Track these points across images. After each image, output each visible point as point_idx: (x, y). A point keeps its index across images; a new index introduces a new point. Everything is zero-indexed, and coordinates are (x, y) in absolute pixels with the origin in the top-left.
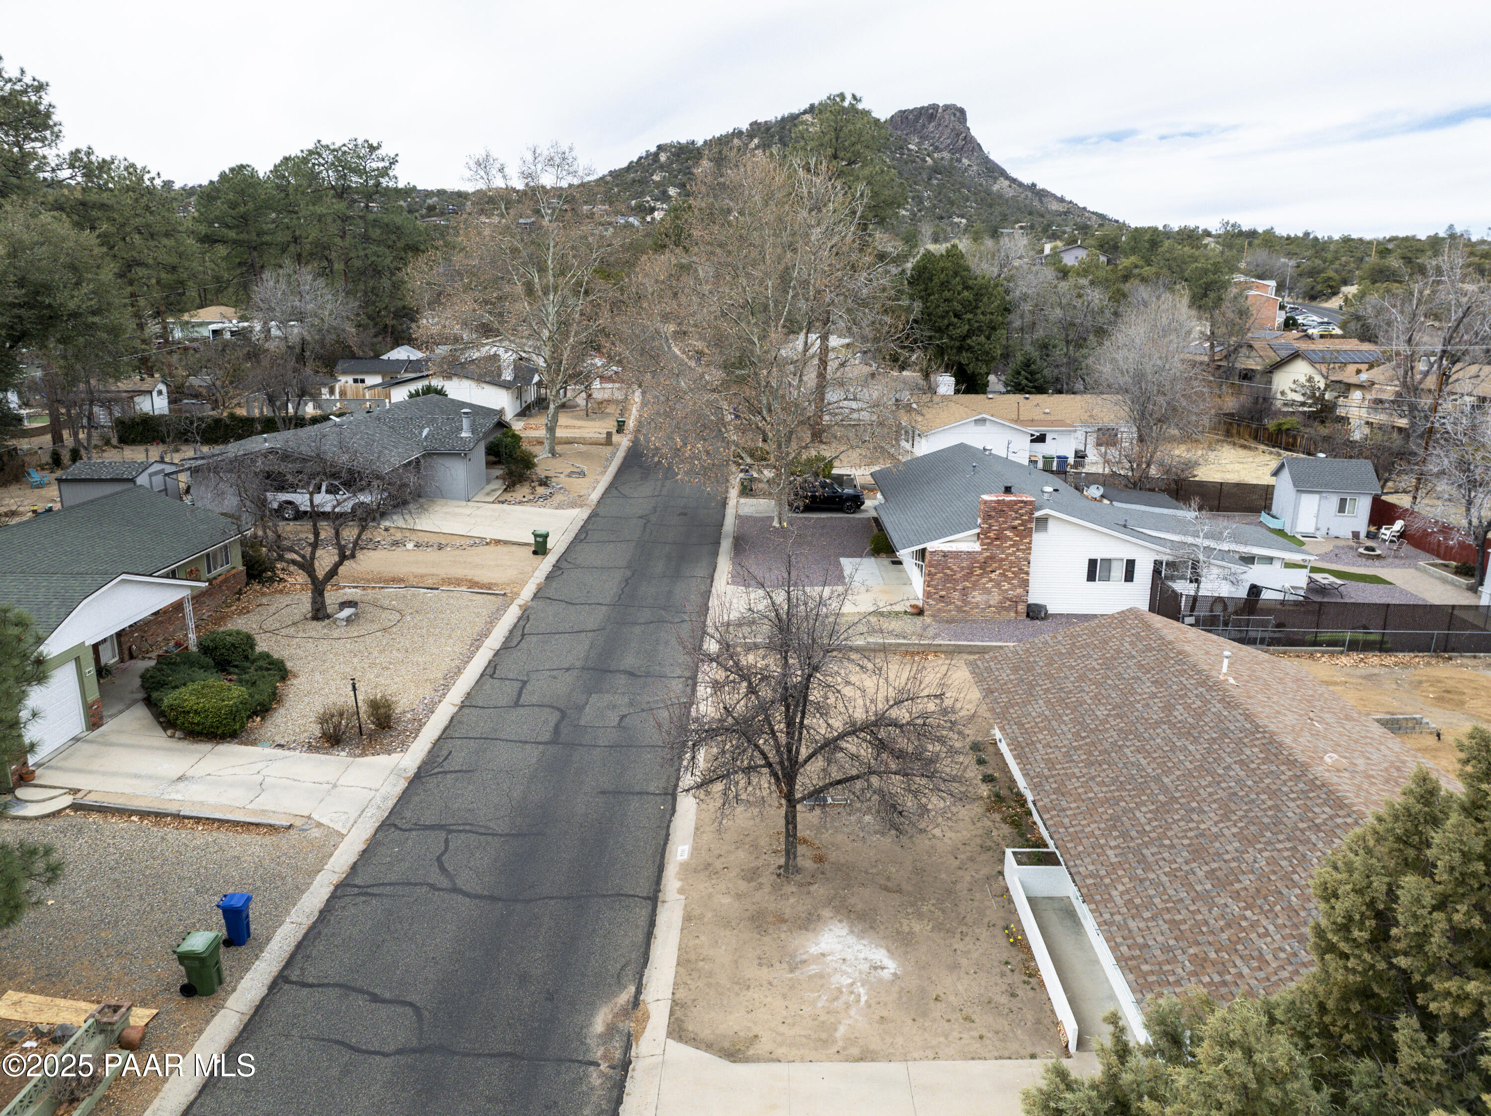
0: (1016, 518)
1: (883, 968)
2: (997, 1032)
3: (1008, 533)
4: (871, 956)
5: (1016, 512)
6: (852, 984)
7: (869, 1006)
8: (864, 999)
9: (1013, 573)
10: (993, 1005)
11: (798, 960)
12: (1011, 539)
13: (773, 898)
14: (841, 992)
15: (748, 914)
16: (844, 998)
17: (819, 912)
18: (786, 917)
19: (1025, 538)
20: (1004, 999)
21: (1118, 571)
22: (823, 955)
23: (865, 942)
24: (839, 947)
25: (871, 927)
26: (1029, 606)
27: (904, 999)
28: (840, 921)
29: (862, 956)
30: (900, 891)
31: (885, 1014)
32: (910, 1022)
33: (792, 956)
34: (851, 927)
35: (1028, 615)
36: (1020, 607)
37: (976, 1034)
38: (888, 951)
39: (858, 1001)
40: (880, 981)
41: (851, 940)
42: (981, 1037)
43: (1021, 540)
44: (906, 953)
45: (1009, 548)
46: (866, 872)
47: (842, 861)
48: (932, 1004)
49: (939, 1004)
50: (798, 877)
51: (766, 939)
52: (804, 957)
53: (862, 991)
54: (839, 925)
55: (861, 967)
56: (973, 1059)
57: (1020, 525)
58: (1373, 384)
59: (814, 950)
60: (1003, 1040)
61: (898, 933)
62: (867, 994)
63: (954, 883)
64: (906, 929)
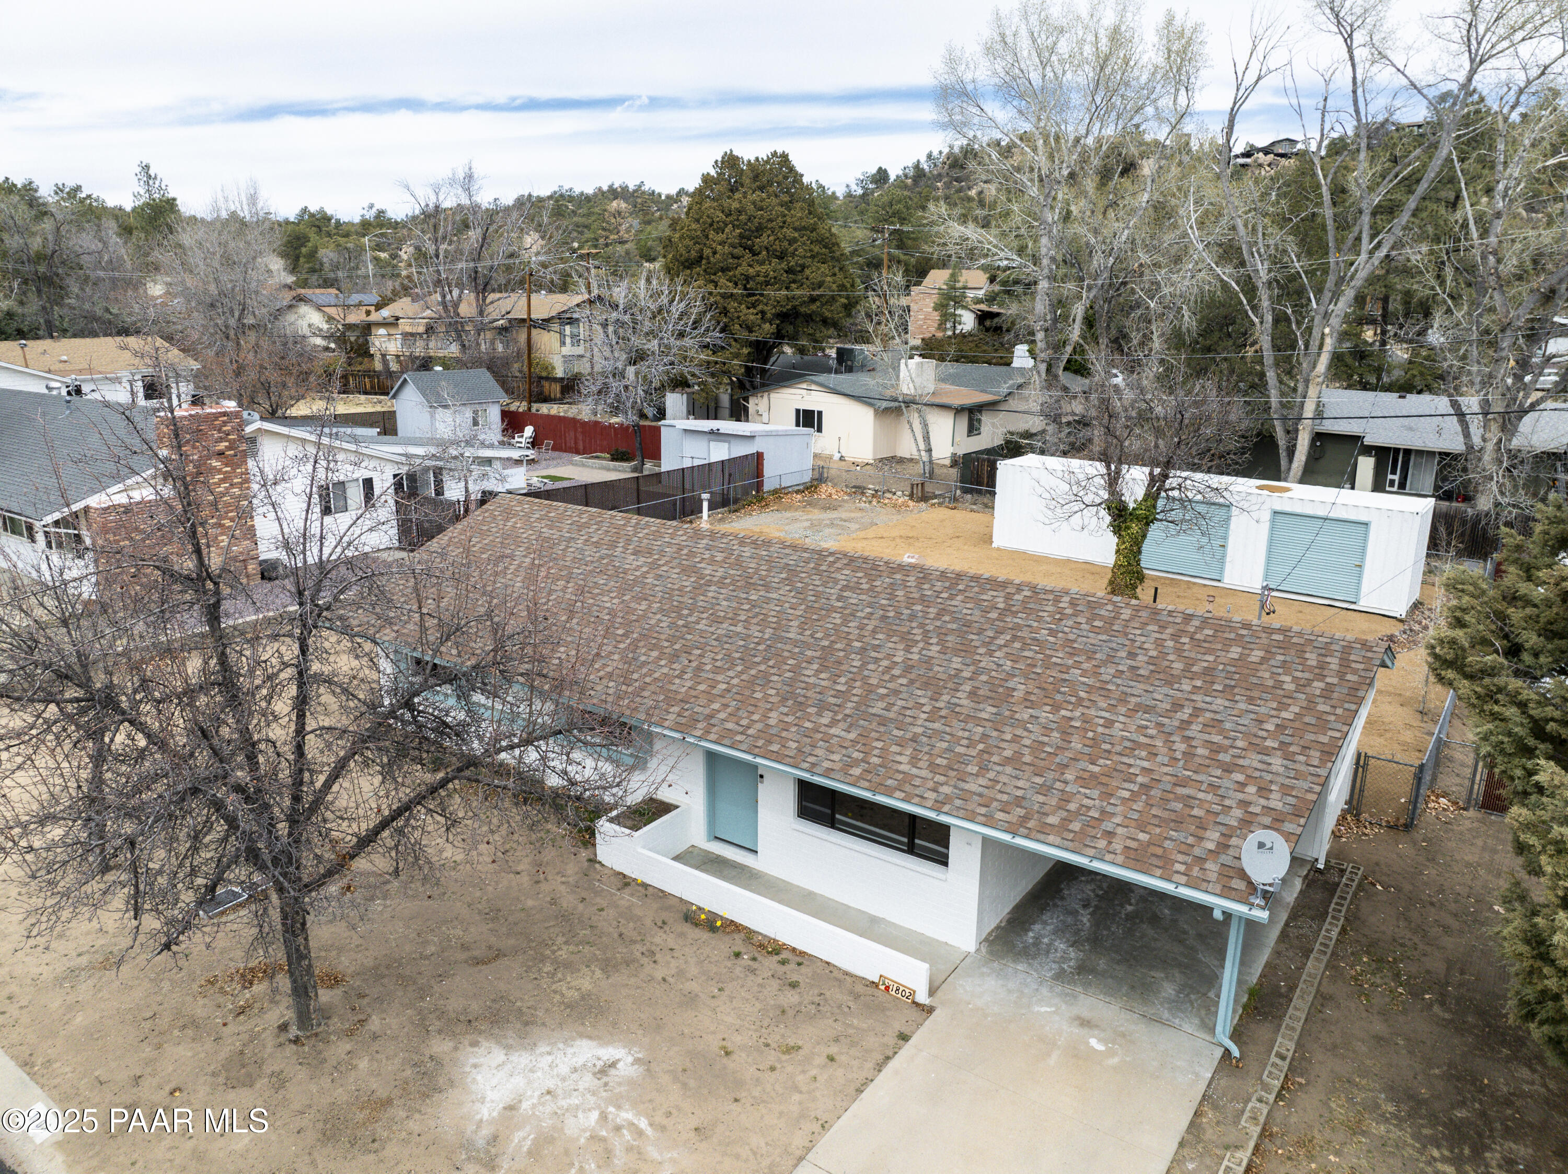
0: (221, 440)
1: (613, 1065)
2: (837, 1040)
3: (215, 463)
4: (579, 1061)
5: (220, 431)
6: (604, 1117)
7: (663, 1128)
8: (643, 1124)
9: (232, 520)
10: (791, 1013)
11: (481, 1143)
12: (219, 471)
13: (326, 1081)
14: (603, 1140)
15: (311, 1136)
16: (617, 1145)
17: (427, 1053)
18: (382, 1093)
19: (239, 466)
20: (791, 998)
21: (355, 495)
22: (510, 1108)
23: (543, 1048)
24: (518, 1081)
25: (526, 1024)
26: (262, 563)
27: (692, 1083)
28: (474, 1044)
29: (564, 1069)
30: (499, 954)
31: (694, 1122)
32: (734, 1106)
33: (467, 1145)
34: (498, 1043)
35: (263, 578)
36: (250, 567)
37: (821, 1060)
38: (590, 1038)
39: (640, 1133)
40: (631, 1083)
41: (522, 1059)
42: (831, 1059)
43: (234, 470)
44: (615, 1024)
45: (218, 484)
46: (423, 957)
47: (369, 962)
48: (730, 1063)
49: (734, 1057)
50: (336, 1023)
51: (391, 1150)
52: (486, 1132)
53: (627, 1115)
54: (481, 1051)
55: (581, 1086)
56: (859, 1091)
57: (228, 448)
58: (397, 319)
59: (488, 1111)
60: (853, 1044)
61: (569, 1006)
62: (639, 1114)
63: (553, 902)
64: (573, 995)
